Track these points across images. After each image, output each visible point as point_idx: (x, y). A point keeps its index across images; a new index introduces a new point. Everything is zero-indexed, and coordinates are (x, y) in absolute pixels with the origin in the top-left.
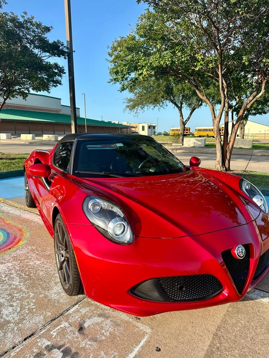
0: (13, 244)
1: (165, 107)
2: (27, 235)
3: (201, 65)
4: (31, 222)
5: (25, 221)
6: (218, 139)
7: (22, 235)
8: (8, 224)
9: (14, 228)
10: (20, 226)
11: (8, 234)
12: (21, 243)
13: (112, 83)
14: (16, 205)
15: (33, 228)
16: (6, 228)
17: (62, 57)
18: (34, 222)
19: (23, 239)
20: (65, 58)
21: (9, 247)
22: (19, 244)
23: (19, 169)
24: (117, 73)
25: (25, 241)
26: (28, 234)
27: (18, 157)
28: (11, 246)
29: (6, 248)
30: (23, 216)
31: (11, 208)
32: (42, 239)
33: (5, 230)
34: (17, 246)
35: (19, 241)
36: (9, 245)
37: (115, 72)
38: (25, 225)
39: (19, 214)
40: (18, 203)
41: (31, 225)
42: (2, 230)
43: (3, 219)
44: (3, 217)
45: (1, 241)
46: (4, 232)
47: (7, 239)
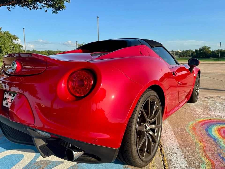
7: (196, 125)
8: (201, 140)
9: (199, 133)
10: (191, 132)
11: (207, 130)
16: (206, 137)
21: (210, 121)
25: (197, 120)
26: (190, 124)
28: (208, 121)
29: (213, 121)
35: (201, 121)
36: (210, 122)
42: (211, 136)
43: (205, 152)
44: (203, 159)
45: (215, 127)
46: (210, 133)
47: (209, 126)
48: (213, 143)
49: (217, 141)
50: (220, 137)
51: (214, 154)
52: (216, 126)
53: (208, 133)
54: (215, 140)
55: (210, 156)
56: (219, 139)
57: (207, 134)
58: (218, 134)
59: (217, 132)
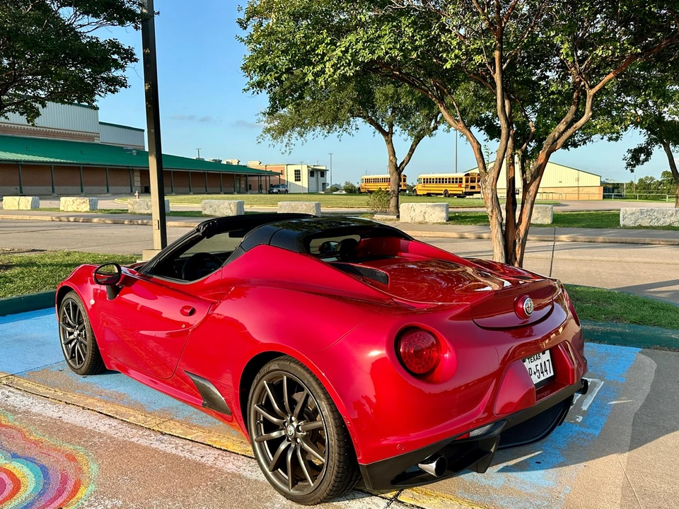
0: (65, 495)
1: (354, 132)
2: (93, 469)
3: (457, 56)
4: (93, 434)
5: (76, 433)
6: (494, 216)
7: (80, 470)
8: (36, 443)
9: (53, 454)
10: (69, 448)
11: (45, 470)
12: (83, 492)
13: (251, 91)
14: (42, 390)
15: (100, 451)
16: (34, 453)
17: (130, 26)
18: (101, 435)
19: (85, 481)
20: (136, 28)
21: (56, 505)
22: (79, 495)
23: (26, 294)
24: (263, 69)
25: (92, 487)
26: (94, 467)
27: (15, 259)
28: (60, 500)
30: (66, 418)
31: (31, 400)
32: (132, 479)
33: (32, 460)
34: (74, 500)
35: (76, 487)
36: (55, 498)
37: (260, 67)
38: (79, 444)
39: (56, 415)
40: (45, 383)
41: (95, 444)
42: (26, 459)
43: (19, 431)
44: (17, 423)
45: (32, 489)
46: (31, 464)
47: (45, 484)
48: (14, 449)
49: (9, 454)
50: (7, 467)
51: (5, 435)
52: (28, 492)
53: (35, 463)
54: (15, 456)
55: (9, 430)
56: (7, 462)
57: (35, 459)
58: (14, 472)
59: (19, 476)
